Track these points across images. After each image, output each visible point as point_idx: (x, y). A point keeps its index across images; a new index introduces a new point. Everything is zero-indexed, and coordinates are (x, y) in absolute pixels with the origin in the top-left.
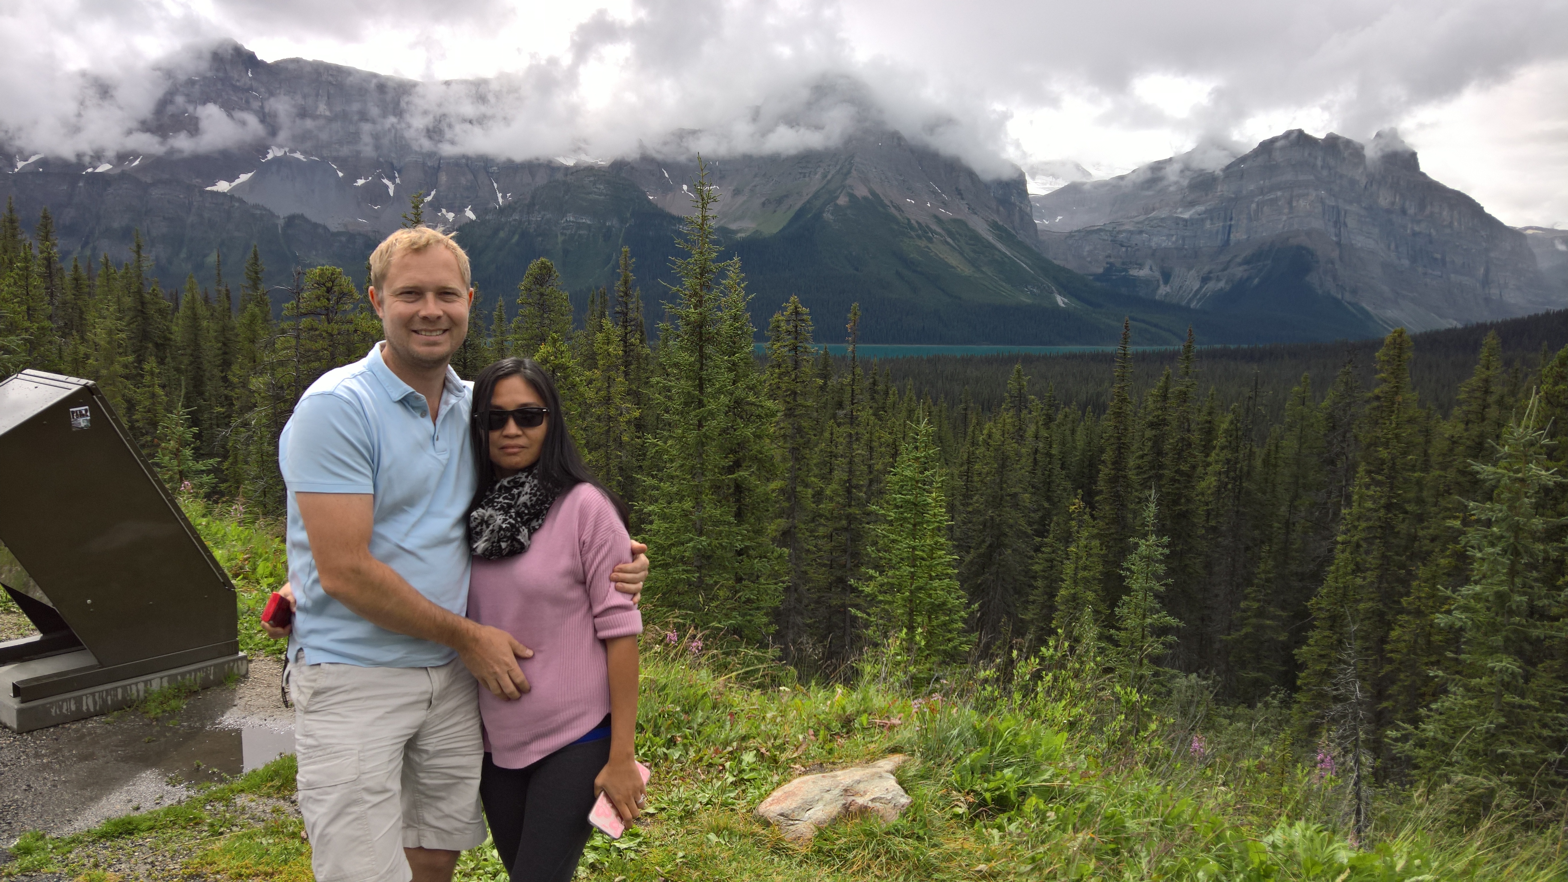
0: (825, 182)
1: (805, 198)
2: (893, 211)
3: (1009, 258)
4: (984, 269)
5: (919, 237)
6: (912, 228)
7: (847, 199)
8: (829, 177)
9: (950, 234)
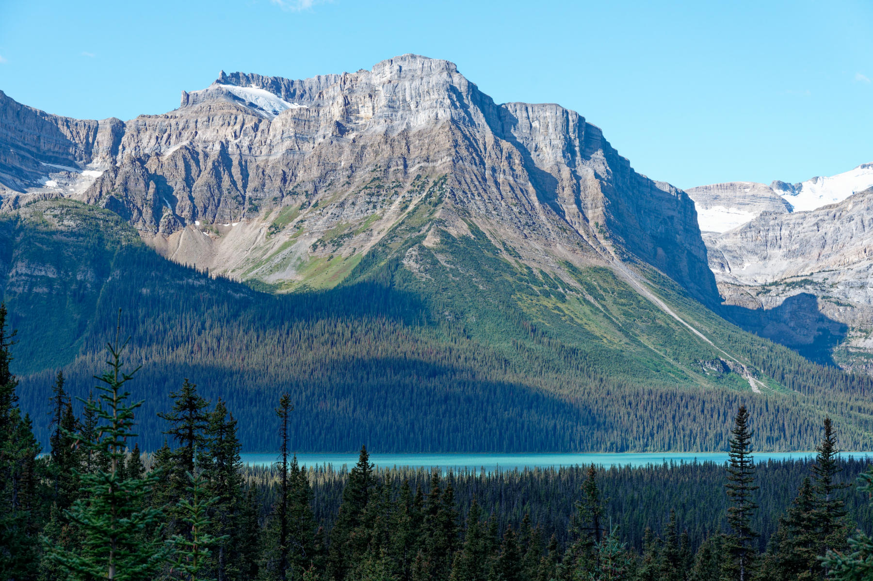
0: (404, 215)
1: (375, 239)
2: (505, 256)
3: (677, 323)
4: (643, 339)
5: (547, 294)
6: (535, 281)
7: (438, 240)
8: (411, 207)
9: (591, 289)
